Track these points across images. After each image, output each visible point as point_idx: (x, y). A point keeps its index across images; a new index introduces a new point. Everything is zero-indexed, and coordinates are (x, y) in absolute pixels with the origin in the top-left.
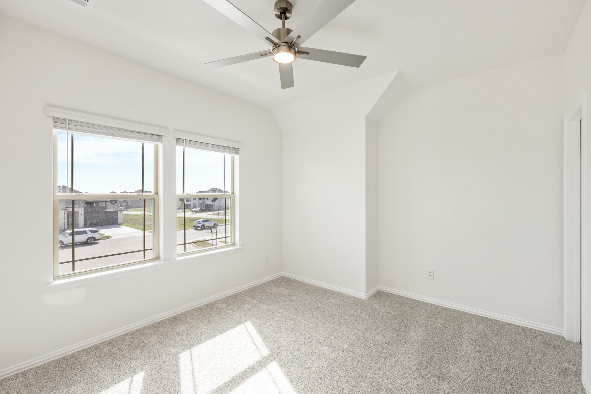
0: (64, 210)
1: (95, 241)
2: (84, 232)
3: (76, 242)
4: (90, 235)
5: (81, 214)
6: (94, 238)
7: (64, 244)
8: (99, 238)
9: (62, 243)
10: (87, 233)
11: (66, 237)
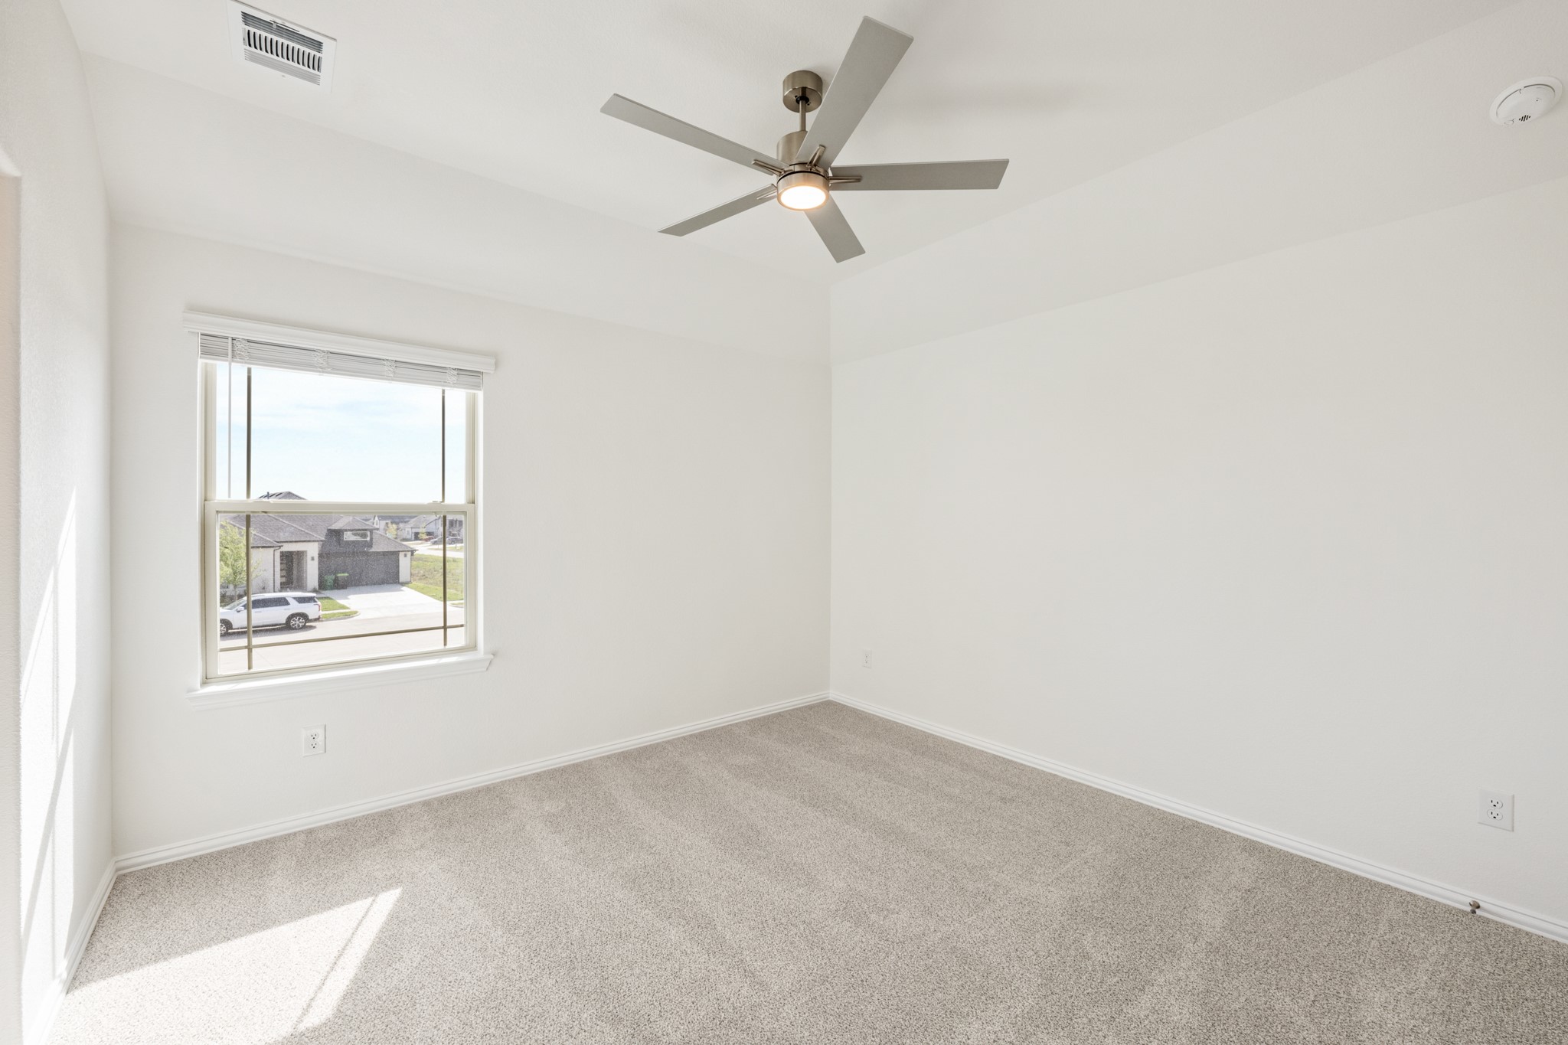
0: (273, 549)
1: (307, 624)
2: (283, 602)
3: (256, 625)
4: (295, 607)
5: (313, 559)
6: (304, 616)
7: (234, 627)
8: (317, 617)
9: (226, 623)
10: (287, 603)
11: (239, 612)
